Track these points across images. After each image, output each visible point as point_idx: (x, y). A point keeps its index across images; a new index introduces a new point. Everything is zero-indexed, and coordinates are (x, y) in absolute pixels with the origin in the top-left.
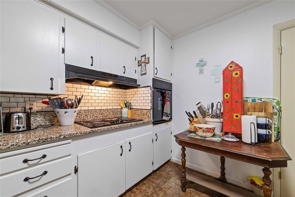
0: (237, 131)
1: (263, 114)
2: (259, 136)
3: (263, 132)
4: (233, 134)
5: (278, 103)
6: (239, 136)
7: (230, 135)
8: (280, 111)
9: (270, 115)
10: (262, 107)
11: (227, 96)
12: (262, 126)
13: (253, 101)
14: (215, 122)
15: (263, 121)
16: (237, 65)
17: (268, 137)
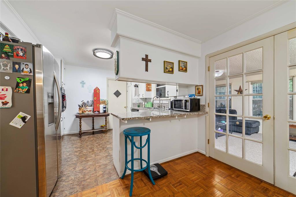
0: (98, 110)
1: (104, 104)
2: (104, 111)
3: (105, 109)
4: (97, 111)
5: (108, 101)
6: (99, 111)
7: (96, 112)
8: (108, 103)
9: (106, 105)
10: (104, 102)
11: (95, 98)
12: (104, 108)
13: (102, 100)
14: (91, 108)
15: (105, 106)
16: (98, 88)
17: (106, 110)
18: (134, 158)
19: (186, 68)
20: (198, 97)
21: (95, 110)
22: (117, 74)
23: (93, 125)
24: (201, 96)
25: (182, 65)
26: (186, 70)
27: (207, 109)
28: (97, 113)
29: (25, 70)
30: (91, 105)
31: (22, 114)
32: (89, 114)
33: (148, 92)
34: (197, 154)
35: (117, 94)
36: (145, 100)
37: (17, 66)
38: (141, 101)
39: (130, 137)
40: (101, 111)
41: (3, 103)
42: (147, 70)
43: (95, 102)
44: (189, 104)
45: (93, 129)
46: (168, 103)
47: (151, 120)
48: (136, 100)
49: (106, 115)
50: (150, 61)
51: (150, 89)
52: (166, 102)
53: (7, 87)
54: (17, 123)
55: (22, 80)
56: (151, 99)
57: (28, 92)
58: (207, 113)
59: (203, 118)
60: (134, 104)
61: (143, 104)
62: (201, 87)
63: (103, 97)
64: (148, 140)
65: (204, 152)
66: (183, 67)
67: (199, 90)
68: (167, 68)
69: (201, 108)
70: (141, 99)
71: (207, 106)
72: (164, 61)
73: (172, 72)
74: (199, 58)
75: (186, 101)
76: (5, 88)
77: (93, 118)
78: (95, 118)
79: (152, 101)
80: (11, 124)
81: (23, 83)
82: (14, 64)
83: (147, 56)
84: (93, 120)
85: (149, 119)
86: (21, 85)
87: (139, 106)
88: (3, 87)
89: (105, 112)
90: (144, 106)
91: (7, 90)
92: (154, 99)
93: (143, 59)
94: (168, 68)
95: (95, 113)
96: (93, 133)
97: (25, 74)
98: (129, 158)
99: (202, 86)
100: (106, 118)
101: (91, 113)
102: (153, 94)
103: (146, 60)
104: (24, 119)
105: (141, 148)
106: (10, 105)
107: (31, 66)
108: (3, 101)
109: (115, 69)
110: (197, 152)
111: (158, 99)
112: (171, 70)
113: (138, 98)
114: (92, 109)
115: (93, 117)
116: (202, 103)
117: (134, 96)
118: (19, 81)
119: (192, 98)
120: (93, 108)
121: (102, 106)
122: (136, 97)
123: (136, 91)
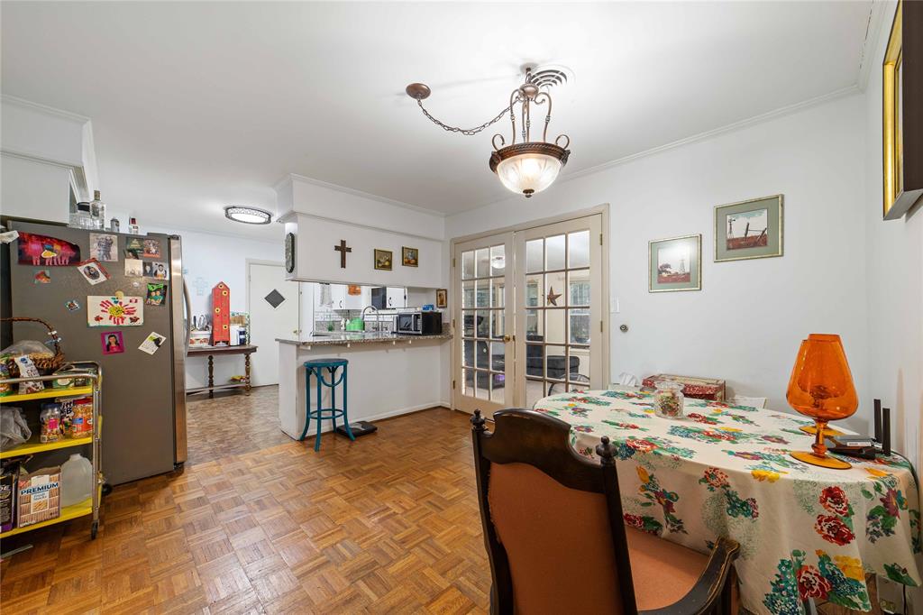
0: (225, 339)
1: (239, 323)
2: (240, 340)
3: (242, 337)
4: (223, 341)
5: (249, 317)
6: (227, 342)
7: (221, 343)
8: (250, 322)
9: (245, 326)
10: (240, 320)
11: (218, 310)
12: (241, 333)
13: (233, 315)
14: (206, 335)
15: (242, 329)
16: (225, 286)
17: (245, 339)
18: (322, 408)
19: (416, 260)
20: (440, 310)
21: (215, 340)
22: (291, 271)
23: (211, 377)
24: (443, 307)
25: (408, 254)
26: (416, 264)
27: (452, 331)
28: (221, 345)
29: (159, 272)
30: (207, 327)
31: (154, 335)
32: (201, 348)
33: (355, 297)
34: (440, 409)
35: (275, 299)
36: (348, 314)
37: (148, 268)
38: (336, 317)
39: (316, 369)
40: (234, 341)
41: (131, 319)
42: (343, 265)
43: (217, 320)
44: (420, 322)
45: (211, 384)
46: (391, 320)
47: (349, 345)
48: (325, 314)
49: (246, 350)
50: (349, 250)
51: (358, 289)
52: (388, 318)
53: (136, 298)
54: (148, 347)
55: (156, 287)
56: (360, 311)
57: (163, 302)
58: (452, 337)
59: (447, 345)
60: (319, 324)
61: (343, 323)
62: (444, 293)
63: (236, 307)
64: (344, 375)
65: (447, 404)
66: (410, 258)
67: (442, 296)
68: (379, 262)
69: (443, 329)
70: (336, 311)
71: (452, 325)
72: (375, 250)
73: (389, 267)
74: (440, 241)
75: (417, 316)
76: (133, 298)
77: (211, 358)
78: (215, 358)
79: (361, 316)
80: (140, 348)
81: (155, 291)
82: (145, 264)
83: (343, 243)
84: (211, 363)
85: (346, 344)
86: (153, 294)
87: (331, 329)
88: (131, 298)
89: (242, 342)
90: (343, 328)
91: (136, 301)
92: (367, 312)
93: (337, 248)
94: (382, 260)
95: (218, 345)
96: (211, 395)
97: (160, 278)
98: (314, 408)
99: (446, 290)
100: (248, 358)
101: (206, 346)
102: (364, 300)
103: (343, 249)
104: (157, 341)
105: (333, 386)
106: (140, 322)
107: (166, 266)
108: (132, 316)
109: (287, 262)
110: (440, 407)
111: (375, 312)
112: (387, 263)
113: (329, 310)
114: (208, 337)
115: (210, 354)
116: (445, 320)
117: (319, 304)
118: (151, 289)
119: (428, 311)
120: (212, 335)
121: (235, 330)
122: (325, 308)
123: (323, 293)
